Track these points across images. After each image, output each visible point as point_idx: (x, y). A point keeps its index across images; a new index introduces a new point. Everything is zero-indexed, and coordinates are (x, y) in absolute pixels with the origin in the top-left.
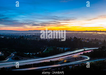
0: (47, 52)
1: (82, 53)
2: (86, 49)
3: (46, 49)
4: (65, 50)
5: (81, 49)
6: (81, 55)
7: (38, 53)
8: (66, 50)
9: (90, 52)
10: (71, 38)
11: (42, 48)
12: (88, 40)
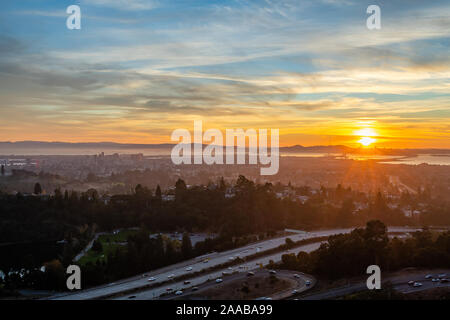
0: (94, 260)
1: (277, 258)
2: (295, 239)
3: (90, 246)
4: (193, 245)
5: (272, 235)
6: (272, 266)
7: (43, 269)
8: (198, 244)
9: (313, 253)
10: (222, 182)
11: (70, 241)
12: (304, 191)
